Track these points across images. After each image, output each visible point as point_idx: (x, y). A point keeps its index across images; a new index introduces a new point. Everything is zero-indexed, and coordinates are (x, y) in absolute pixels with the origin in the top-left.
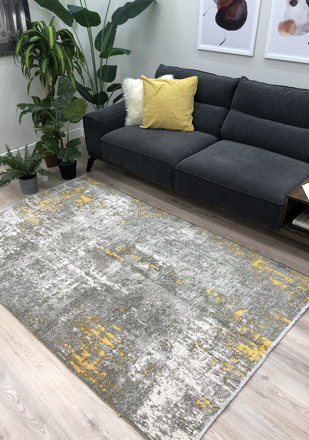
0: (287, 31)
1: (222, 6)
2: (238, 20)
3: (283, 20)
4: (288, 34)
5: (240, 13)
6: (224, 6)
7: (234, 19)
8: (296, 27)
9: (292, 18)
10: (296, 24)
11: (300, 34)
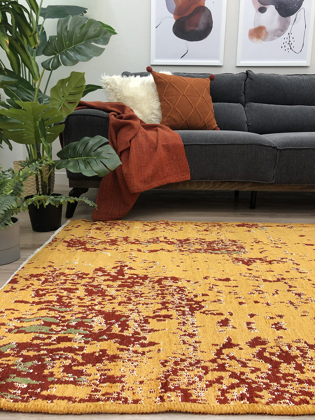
0: (259, 37)
1: (180, 17)
2: (202, 30)
3: (253, 27)
4: (260, 40)
5: (204, 22)
6: (182, 16)
7: (197, 29)
8: (267, 33)
9: (262, 24)
10: (267, 30)
11: (272, 40)
